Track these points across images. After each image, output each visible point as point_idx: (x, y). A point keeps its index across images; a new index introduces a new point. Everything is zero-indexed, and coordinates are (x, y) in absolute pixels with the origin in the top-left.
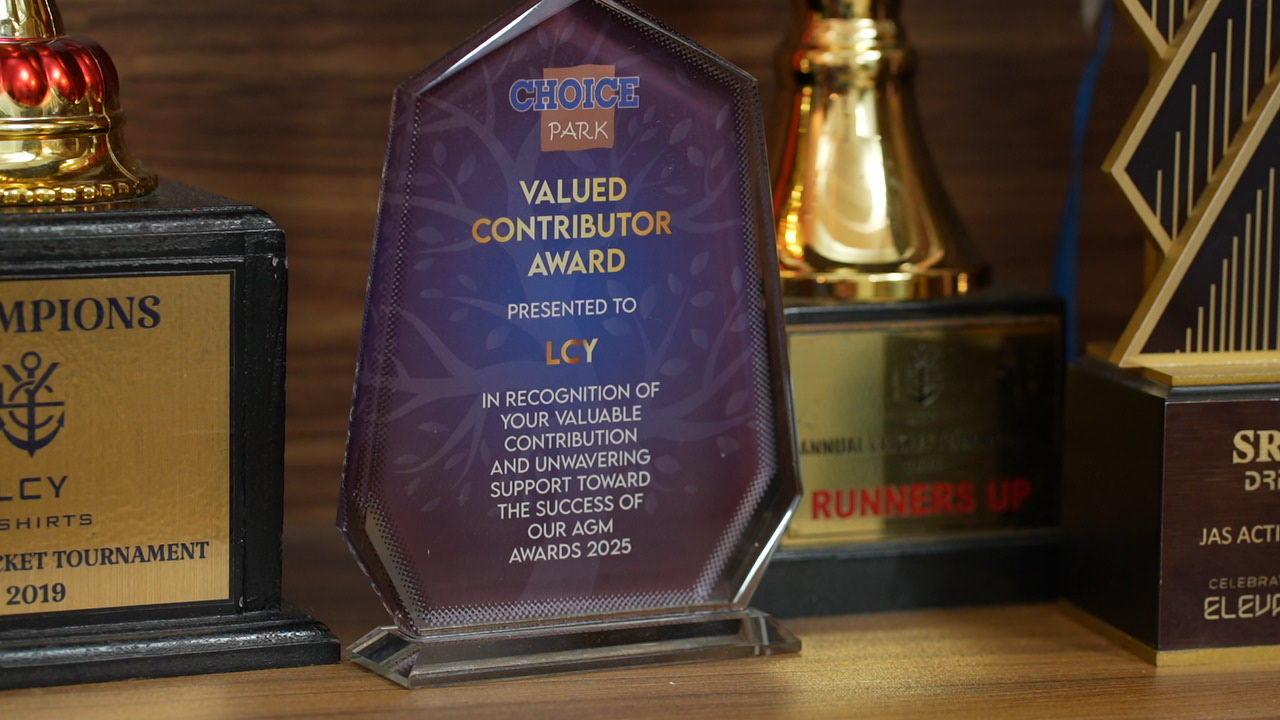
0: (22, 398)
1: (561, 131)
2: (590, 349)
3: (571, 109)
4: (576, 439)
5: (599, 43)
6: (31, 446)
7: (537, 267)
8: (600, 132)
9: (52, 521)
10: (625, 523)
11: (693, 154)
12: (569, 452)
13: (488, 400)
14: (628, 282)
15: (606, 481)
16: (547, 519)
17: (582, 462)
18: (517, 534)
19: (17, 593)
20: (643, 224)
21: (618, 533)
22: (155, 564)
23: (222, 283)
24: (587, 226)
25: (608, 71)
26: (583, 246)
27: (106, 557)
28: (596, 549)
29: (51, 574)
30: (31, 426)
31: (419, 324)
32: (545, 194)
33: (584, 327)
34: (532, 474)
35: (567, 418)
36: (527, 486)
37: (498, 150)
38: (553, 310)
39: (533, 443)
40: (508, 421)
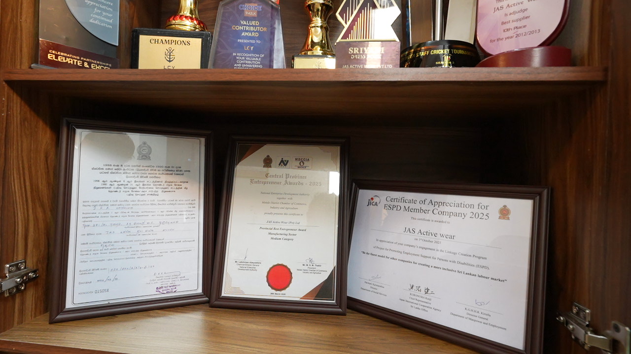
0: (169, 54)
1: (248, 13)
2: (252, 48)
3: (249, 10)
4: (249, 62)
6: (170, 61)
7: (243, 34)
8: (255, 14)
12: (248, 64)
13: (234, 54)
14: (258, 38)
17: (250, 66)
20: (261, 29)
23: (200, 39)
24: (252, 29)
25: (256, 5)
26: (251, 32)
30: (170, 58)
31: (223, 42)
32: (245, 23)
33: (251, 44)
34: (242, 67)
35: (248, 59)
37: (238, 16)
38: (246, 41)
39: (242, 62)
40: (237, 58)
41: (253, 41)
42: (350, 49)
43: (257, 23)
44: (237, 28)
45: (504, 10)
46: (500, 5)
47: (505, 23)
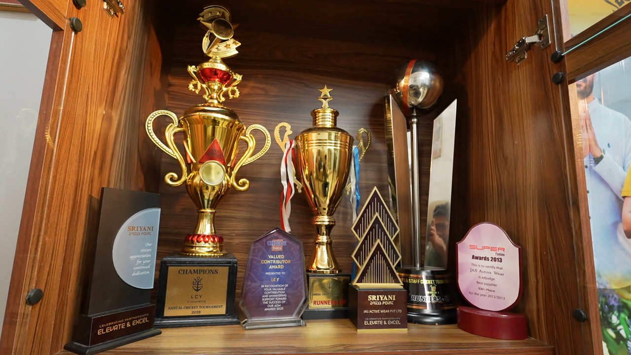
0: (196, 283)
1: (274, 248)
2: (278, 279)
3: (276, 245)
4: (275, 292)
5: (281, 236)
6: (198, 290)
7: (270, 267)
8: (281, 249)
9: (199, 302)
10: (282, 305)
11: (294, 252)
12: (274, 294)
13: (262, 286)
14: (284, 270)
15: (280, 299)
16: (270, 304)
17: (276, 296)
18: (266, 306)
19: (193, 312)
20: (286, 262)
21: (281, 307)
22: (215, 308)
23: (228, 268)
24: (278, 262)
25: (282, 240)
26: (277, 265)
27: (207, 307)
28: (278, 309)
29: (198, 309)
30: (198, 288)
31: (253, 275)
32: (272, 257)
33: (278, 276)
34: (268, 297)
35: (274, 289)
36: (268, 299)
37: (265, 251)
38: (273, 273)
39: (269, 293)
40: (265, 289)
41: (279, 273)
42: (369, 296)
43: (282, 256)
44: (266, 262)
45: (478, 273)
46: (474, 268)
47: (479, 283)
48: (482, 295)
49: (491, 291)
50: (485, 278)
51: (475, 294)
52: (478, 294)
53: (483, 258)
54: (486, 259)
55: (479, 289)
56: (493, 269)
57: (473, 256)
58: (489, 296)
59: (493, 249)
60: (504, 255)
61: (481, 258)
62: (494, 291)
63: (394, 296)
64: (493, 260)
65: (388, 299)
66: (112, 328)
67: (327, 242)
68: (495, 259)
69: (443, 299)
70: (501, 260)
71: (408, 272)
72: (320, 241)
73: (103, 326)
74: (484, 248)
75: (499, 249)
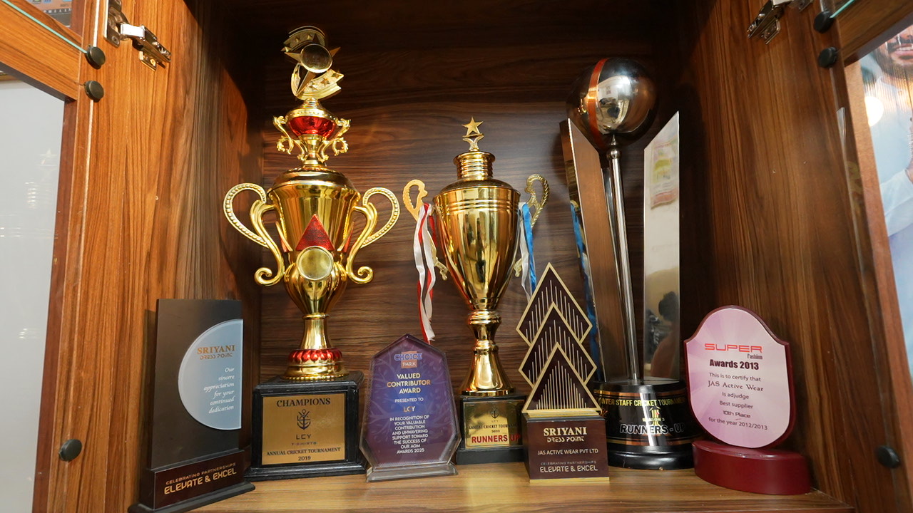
0: (302, 418)
1: (405, 364)
2: (413, 408)
3: (408, 360)
4: (411, 427)
5: (413, 347)
6: (304, 428)
7: (401, 392)
8: (414, 364)
9: (308, 443)
10: (422, 445)
11: (434, 368)
12: (409, 430)
13: (391, 419)
14: (421, 394)
15: (418, 436)
16: (405, 444)
17: (413, 432)
18: (398, 447)
19: (300, 458)
20: (424, 382)
21: (421, 447)
22: (329, 452)
23: (343, 395)
24: (412, 383)
25: (415, 352)
26: (411, 387)
27: (319, 451)
28: (416, 451)
29: (307, 454)
30: (304, 424)
31: (377, 405)
32: (403, 377)
33: (413, 404)
34: (401, 435)
35: (409, 423)
36: (401, 437)
37: (392, 368)
38: (405, 400)
39: (401, 428)
40: (395, 423)
41: (414, 400)
42: (545, 430)
43: (418, 375)
44: (394, 384)
45: (721, 389)
46: (715, 380)
47: (724, 403)
48: (730, 423)
49: (743, 416)
50: (733, 395)
51: (719, 421)
52: (723, 422)
53: (727, 363)
54: (732, 364)
55: (724, 412)
56: (744, 381)
57: (712, 361)
58: (742, 424)
59: (742, 349)
60: (761, 358)
61: (724, 364)
62: (748, 416)
63: (585, 428)
64: (744, 366)
65: (575, 433)
66: (184, 485)
67: (490, 349)
68: (746, 365)
69: (672, 430)
70: (757, 366)
71: (618, 388)
72: (479, 348)
73: (171, 482)
74: (729, 347)
75: (753, 348)
